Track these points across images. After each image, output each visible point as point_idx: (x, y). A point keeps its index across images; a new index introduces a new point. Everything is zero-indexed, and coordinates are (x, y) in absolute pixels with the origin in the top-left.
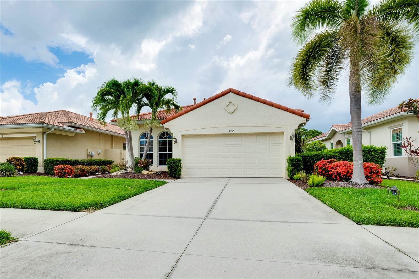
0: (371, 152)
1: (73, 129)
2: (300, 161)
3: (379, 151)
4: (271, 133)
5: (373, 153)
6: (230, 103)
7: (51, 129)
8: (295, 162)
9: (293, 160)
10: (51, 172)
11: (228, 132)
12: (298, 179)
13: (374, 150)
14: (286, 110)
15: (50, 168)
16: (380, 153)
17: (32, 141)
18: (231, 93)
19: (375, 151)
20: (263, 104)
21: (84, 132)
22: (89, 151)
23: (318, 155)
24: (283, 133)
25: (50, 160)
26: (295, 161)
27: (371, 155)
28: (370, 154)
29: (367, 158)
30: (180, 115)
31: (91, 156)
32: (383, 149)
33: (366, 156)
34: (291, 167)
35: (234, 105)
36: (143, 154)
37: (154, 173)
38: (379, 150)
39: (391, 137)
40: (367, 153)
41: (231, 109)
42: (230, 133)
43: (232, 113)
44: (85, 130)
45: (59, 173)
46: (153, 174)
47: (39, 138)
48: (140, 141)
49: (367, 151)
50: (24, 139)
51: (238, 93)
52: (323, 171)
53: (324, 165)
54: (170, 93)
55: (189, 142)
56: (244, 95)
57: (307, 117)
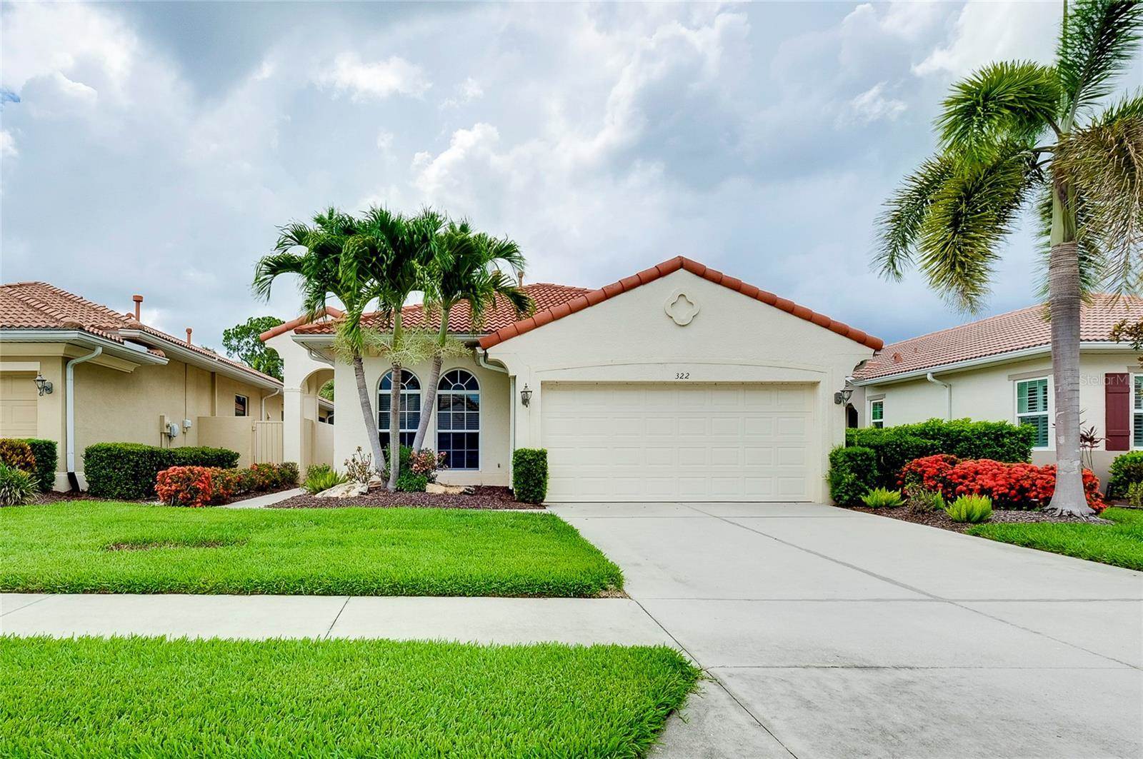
0: (1003, 436)
1: (144, 349)
2: (870, 459)
3: (1021, 436)
4: (783, 383)
5: (1006, 440)
6: (682, 298)
7: (91, 348)
8: (862, 460)
9: (853, 455)
10: (115, 489)
11: (672, 378)
12: (881, 506)
13: (1008, 433)
14: (826, 324)
15: (111, 477)
16: (1023, 440)
17: (30, 388)
18: (682, 269)
19: (1010, 434)
20: (767, 305)
21: (165, 361)
22: (167, 421)
23: (897, 443)
24: (814, 385)
25: (109, 449)
26: (860, 458)
27: (1002, 446)
28: (1000, 441)
29: (992, 452)
30: (537, 326)
31: (170, 437)
32: (1028, 431)
33: (989, 448)
34: (850, 474)
35: (691, 306)
36: (415, 434)
37: (462, 490)
38: (1019, 434)
39: (1014, 402)
40: (992, 440)
41: (683, 314)
42: (679, 380)
43: (683, 326)
44: (168, 354)
45: (177, 492)
46: (461, 493)
47: (52, 375)
48: (378, 395)
49: (993, 433)
50: (16, 378)
51: (701, 272)
52: (937, 483)
53: (940, 468)
54: (501, 257)
55: (559, 401)
56: (718, 280)
57: (877, 347)
